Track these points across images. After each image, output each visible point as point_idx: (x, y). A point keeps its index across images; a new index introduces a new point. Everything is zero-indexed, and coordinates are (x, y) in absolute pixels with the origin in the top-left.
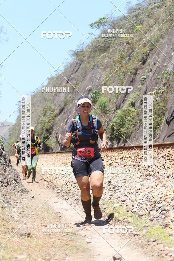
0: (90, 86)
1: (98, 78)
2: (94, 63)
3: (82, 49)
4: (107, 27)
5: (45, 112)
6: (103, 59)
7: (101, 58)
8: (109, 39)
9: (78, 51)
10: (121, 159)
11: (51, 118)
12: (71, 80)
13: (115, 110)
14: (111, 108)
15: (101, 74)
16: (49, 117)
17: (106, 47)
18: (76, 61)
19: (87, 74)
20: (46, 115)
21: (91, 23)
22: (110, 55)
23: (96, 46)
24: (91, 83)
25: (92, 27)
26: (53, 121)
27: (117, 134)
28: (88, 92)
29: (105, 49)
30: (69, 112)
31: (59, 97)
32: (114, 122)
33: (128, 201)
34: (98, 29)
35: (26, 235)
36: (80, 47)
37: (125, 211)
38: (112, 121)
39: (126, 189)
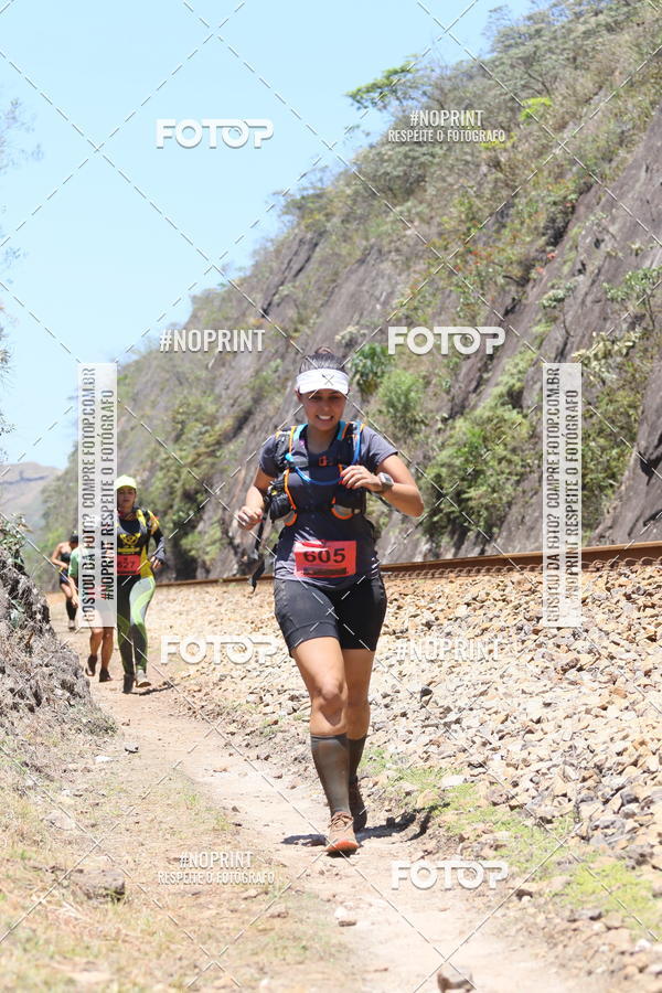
0: (352, 329)
1: (382, 299)
2: (367, 239)
3: (319, 185)
4: (415, 103)
5: (180, 426)
6: (400, 225)
7: (394, 222)
8: (424, 149)
9: (305, 193)
10: (468, 605)
11: (203, 449)
12: (278, 305)
13: (444, 420)
14: (432, 411)
15: (393, 281)
16: (195, 447)
17: (411, 180)
18: (296, 231)
19: (339, 281)
20: (184, 437)
22: (427, 211)
23: (375, 176)
24: (356, 317)
25: (358, 102)
26: (210, 460)
27: (453, 512)
28: (342, 350)
29: (406, 185)
31: (233, 368)
32: (442, 466)
33: (496, 766)
34: (380, 110)
35: (107, 895)
36: (314, 178)
37: (483, 802)
38: (434, 462)
39: (487, 718)
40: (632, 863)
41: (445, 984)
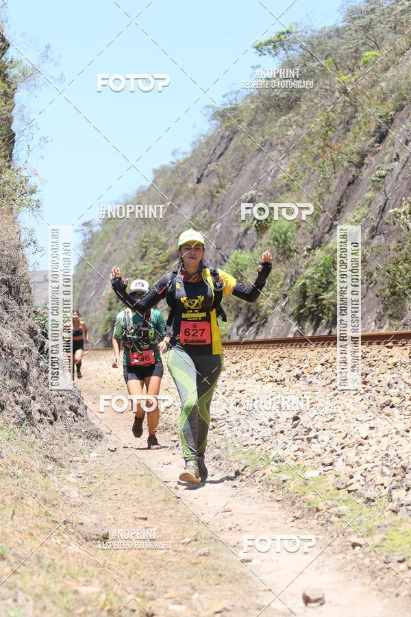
0: (253, 192)
1: (272, 174)
2: (263, 137)
3: (234, 102)
4: (295, 52)
5: (144, 250)
6: (284, 128)
7: (280, 126)
9: (225, 107)
10: (323, 365)
11: (158, 264)
12: (207, 176)
13: (309, 250)
14: (301, 244)
15: (279, 163)
16: (153, 263)
17: (292, 100)
18: (219, 130)
19: (245, 162)
20: (146, 257)
21: (257, 43)
22: (301, 120)
23: (269, 97)
24: (255, 185)
25: (260, 51)
26: (162, 271)
27: (313, 307)
29: (289, 103)
31: (178, 214)
32: (307, 278)
33: (339, 465)
34: (273, 56)
35: (98, 539)
36: (231, 97)
37: (331, 488)
38: (301, 276)
39: (334, 435)
41: (307, 600)
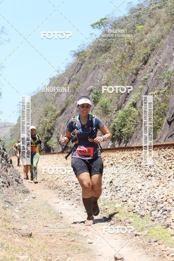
0: (91, 87)
1: (99, 79)
2: (95, 63)
3: (83, 49)
4: (108, 27)
5: (46, 112)
6: (104, 59)
7: (102, 59)
8: (110, 40)
9: (79, 51)
10: (122, 159)
11: (52, 118)
12: (72, 80)
13: (116, 111)
14: (112, 108)
15: (102, 74)
16: (50, 118)
17: (107, 48)
18: (77, 61)
19: (88, 74)
20: (47, 115)
21: (92, 24)
22: (111, 56)
23: (97, 46)
24: (93, 84)
25: (93, 27)
26: (54, 121)
27: (118, 135)
28: (89, 92)
29: (106, 49)
30: (70, 113)
31: (60, 97)
32: (115, 123)
33: (130, 202)
34: (99, 29)
35: (27, 235)
36: (81, 47)
37: (126, 211)
38: (113, 122)
39: (127, 189)
40: (165, 227)
41: (116, 259)
